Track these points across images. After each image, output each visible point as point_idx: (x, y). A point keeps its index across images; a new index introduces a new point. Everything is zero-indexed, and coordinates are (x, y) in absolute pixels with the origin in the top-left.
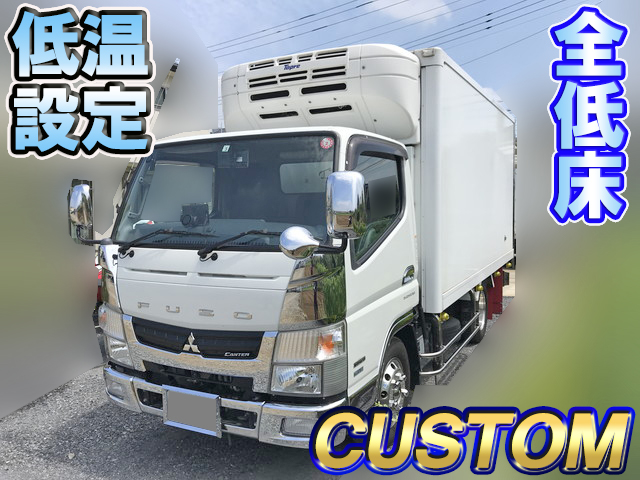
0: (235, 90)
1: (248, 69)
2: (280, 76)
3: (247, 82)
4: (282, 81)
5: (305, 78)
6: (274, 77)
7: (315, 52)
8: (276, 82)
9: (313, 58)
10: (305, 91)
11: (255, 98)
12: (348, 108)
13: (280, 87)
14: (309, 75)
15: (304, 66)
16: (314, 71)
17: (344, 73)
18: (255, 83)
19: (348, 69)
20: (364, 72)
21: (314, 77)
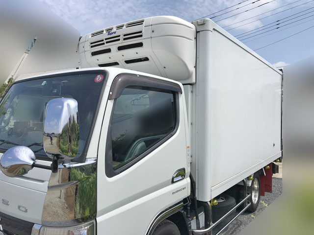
0: (83, 49)
1: (90, 36)
2: (106, 39)
3: (89, 44)
4: (107, 42)
5: (119, 40)
6: (103, 40)
7: (125, 23)
8: (104, 44)
9: (124, 27)
10: (120, 48)
11: (94, 54)
12: (146, 59)
13: (106, 46)
14: (121, 38)
15: (119, 32)
16: (125, 35)
17: (141, 36)
18: (94, 44)
19: (144, 33)
20: (153, 35)
21: (124, 39)
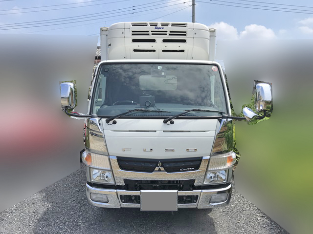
0: (123, 35)
1: (131, 25)
2: (152, 31)
3: (131, 32)
4: (152, 34)
5: (166, 34)
6: (148, 32)
7: (171, 23)
8: (148, 34)
9: (170, 25)
10: (165, 41)
11: (134, 41)
12: (183, 51)
13: (151, 37)
14: (168, 33)
15: (165, 29)
16: (170, 32)
17: (185, 35)
18: (135, 33)
19: (188, 34)
20: (195, 36)
21: (170, 35)
